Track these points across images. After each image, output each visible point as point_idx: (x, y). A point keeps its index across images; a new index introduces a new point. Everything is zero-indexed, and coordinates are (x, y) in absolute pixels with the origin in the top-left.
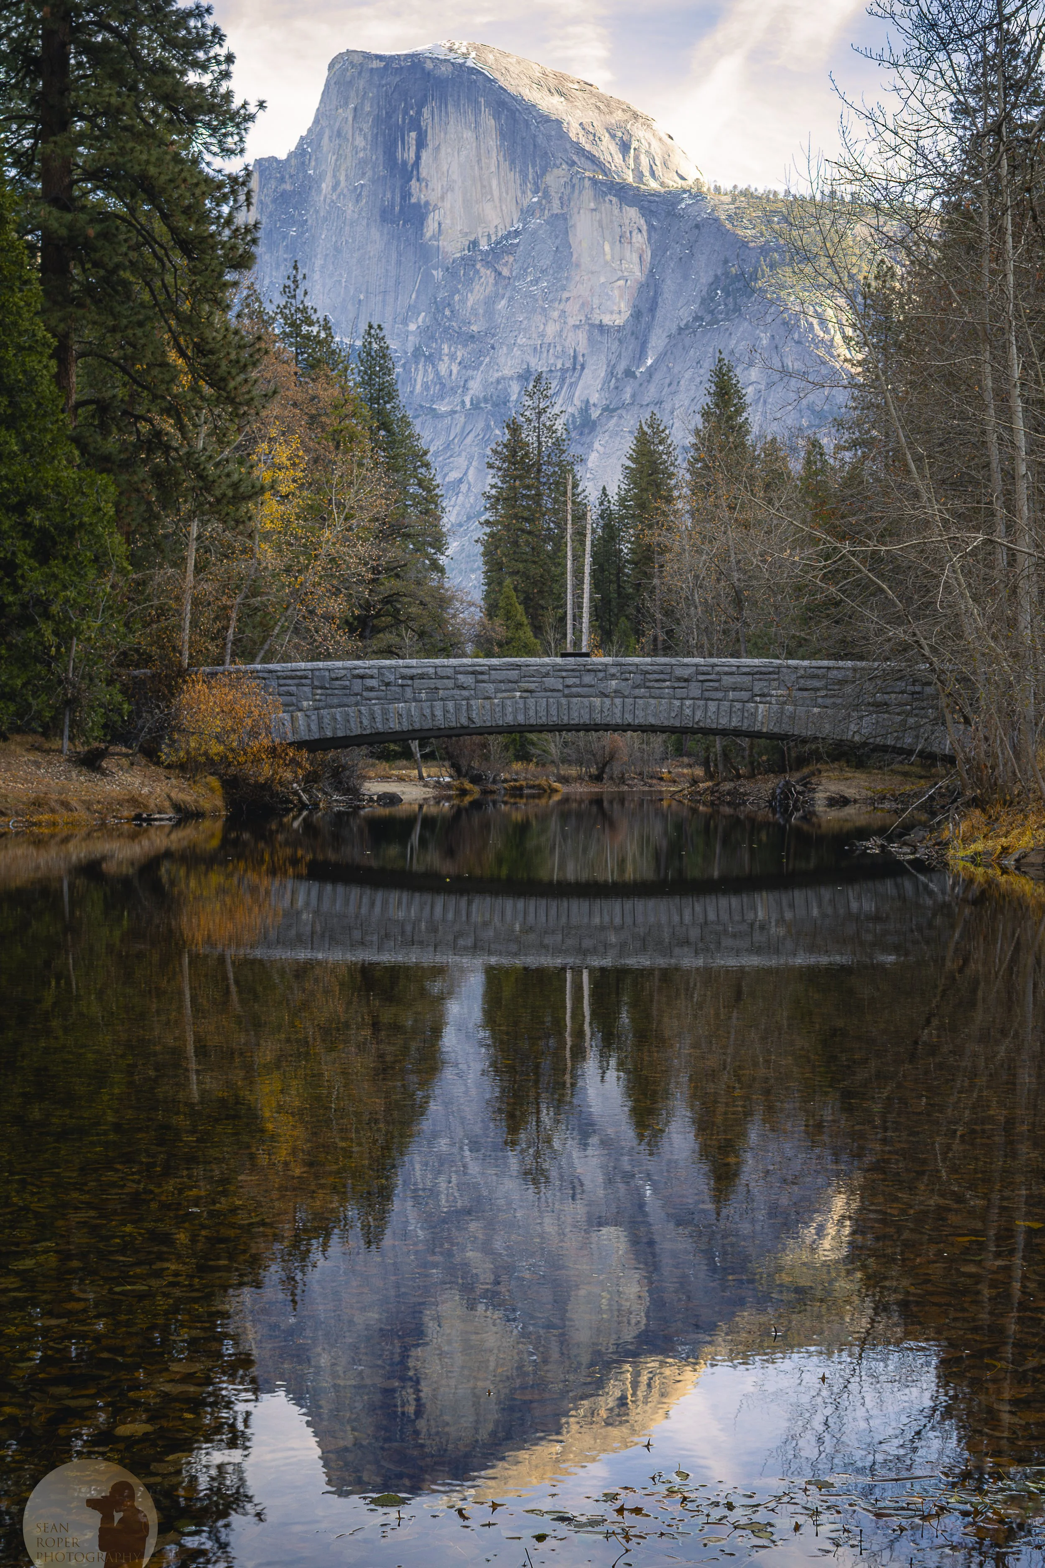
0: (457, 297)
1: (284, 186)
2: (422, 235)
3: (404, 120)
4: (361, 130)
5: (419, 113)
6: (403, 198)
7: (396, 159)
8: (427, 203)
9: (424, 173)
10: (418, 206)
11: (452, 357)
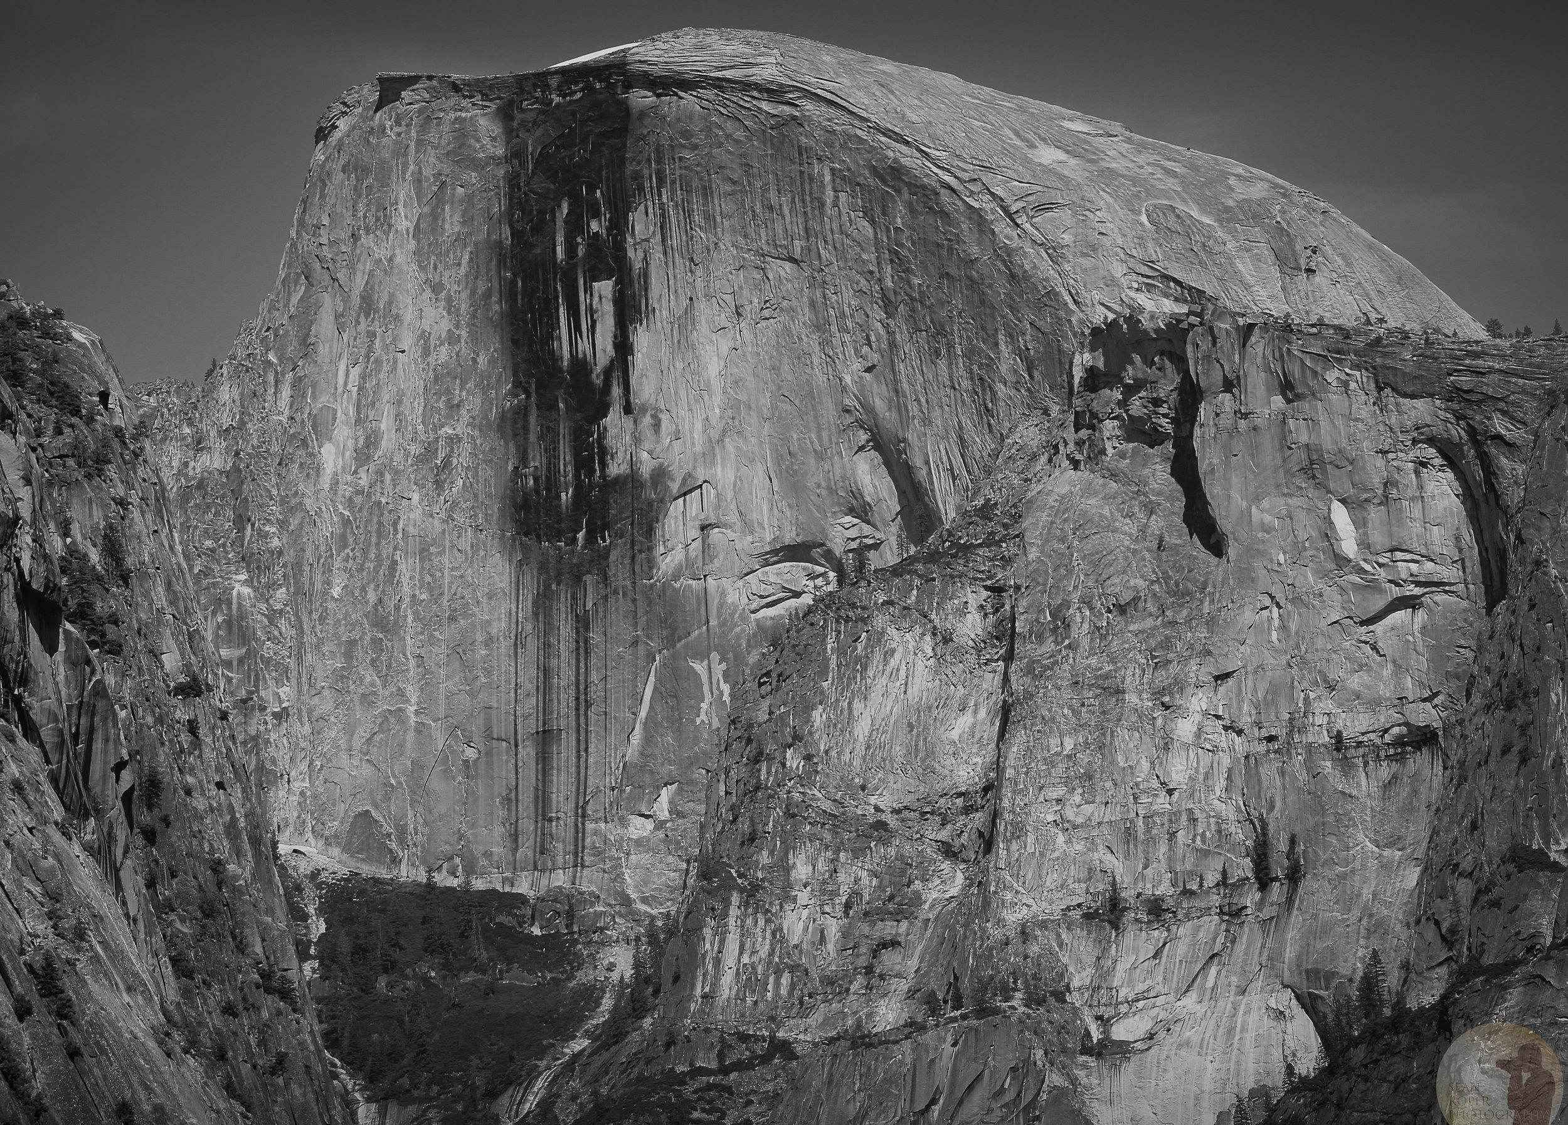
0: (818, 716)
1: (205, 459)
2: (651, 563)
3: (571, 249)
4: (437, 288)
5: (619, 225)
6: (583, 464)
7: (555, 359)
8: (660, 475)
9: (644, 386)
10: (632, 480)
11: (825, 891)
